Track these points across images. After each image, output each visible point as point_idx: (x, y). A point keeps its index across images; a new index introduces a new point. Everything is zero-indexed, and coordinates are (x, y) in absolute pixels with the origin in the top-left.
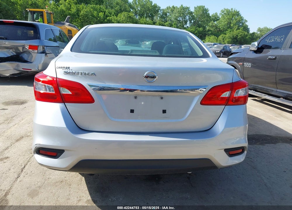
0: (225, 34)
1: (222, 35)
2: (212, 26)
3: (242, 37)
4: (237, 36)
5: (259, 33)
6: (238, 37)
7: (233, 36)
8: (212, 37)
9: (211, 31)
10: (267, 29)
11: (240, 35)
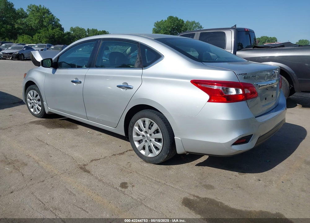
0: (39, 33)
1: (37, 34)
2: (21, 23)
3: (60, 37)
4: (54, 35)
5: (72, 32)
6: (55, 37)
7: (50, 36)
8: (25, 37)
9: (22, 29)
10: (79, 28)
11: (57, 35)
